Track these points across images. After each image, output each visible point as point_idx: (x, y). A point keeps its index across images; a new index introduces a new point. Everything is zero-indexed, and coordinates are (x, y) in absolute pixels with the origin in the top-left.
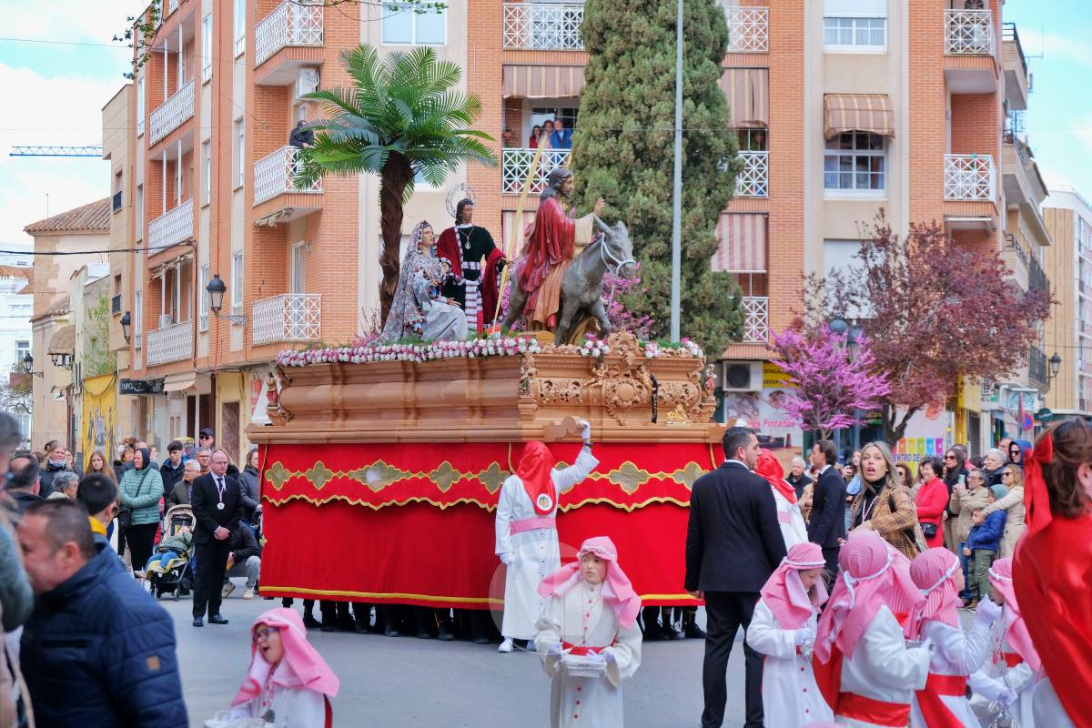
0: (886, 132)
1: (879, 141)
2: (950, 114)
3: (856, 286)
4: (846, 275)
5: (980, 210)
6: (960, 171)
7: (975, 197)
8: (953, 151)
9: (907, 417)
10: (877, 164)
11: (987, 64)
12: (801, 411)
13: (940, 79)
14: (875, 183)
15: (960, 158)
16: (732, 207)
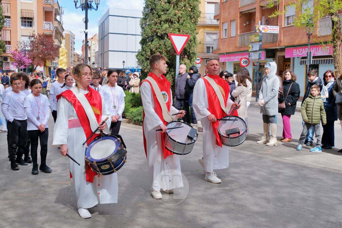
0: (32, 17)
1: (31, 19)
2: (44, 15)
3: (28, 44)
4: (25, 42)
5: (50, 31)
6: (46, 25)
7: (49, 29)
8: (45, 21)
9: (36, 67)
10: (31, 22)
11: (51, 6)
12: (16, 65)
13: (42, 8)
14: (31, 26)
15: (46, 22)
16: (3, 28)
